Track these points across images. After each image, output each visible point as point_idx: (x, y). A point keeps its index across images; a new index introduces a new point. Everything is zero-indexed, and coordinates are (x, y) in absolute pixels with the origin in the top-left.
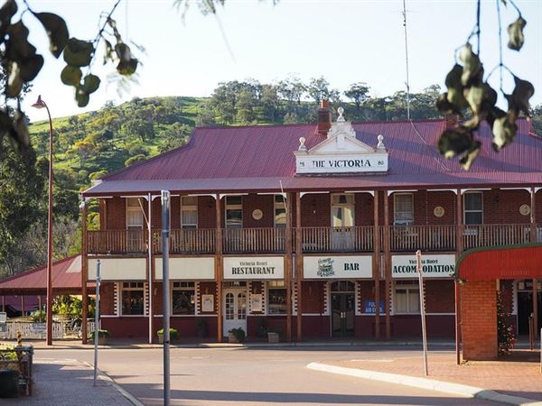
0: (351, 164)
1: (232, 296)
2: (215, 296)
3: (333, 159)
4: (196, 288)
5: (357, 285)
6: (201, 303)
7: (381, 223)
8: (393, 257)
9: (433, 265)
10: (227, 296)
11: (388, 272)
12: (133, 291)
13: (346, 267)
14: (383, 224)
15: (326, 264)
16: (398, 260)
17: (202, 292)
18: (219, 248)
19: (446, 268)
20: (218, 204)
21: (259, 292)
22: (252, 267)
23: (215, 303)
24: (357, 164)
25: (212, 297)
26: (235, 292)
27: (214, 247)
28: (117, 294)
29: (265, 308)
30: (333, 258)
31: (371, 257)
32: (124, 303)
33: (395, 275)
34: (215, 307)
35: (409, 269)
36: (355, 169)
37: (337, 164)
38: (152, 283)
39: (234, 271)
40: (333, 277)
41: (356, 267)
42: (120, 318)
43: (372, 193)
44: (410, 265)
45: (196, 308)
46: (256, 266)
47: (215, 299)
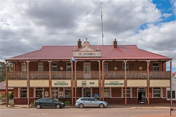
0: (90, 54)
1: (54, 92)
2: (49, 92)
3: (84, 53)
4: (43, 90)
5: (91, 89)
6: (44, 94)
7: (101, 70)
8: (105, 80)
9: (117, 83)
10: (53, 92)
11: (103, 85)
12: (24, 90)
13: (90, 83)
14: (102, 70)
15: (84, 82)
16: (106, 81)
17: (45, 91)
18: (50, 77)
19: (121, 84)
20: (50, 64)
21: (62, 91)
22: (61, 83)
23: (49, 94)
24: (91, 54)
25: (48, 92)
26: (55, 91)
27: (49, 77)
28: (19, 91)
29: (64, 96)
30: (86, 81)
31: (98, 80)
32: (21, 94)
33: (105, 86)
34: (49, 95)
35: (110, 84)
36: (91, 56)
37: (85, 54)
38: (29, 88)
39: (55, 84)
40: (86, 86)
41: (94, 83)
42: (20, 98)
43: (98, 61)
44: (110, 83)
45: (43, 96)
46: (62, 83)
47: (49, 93)
